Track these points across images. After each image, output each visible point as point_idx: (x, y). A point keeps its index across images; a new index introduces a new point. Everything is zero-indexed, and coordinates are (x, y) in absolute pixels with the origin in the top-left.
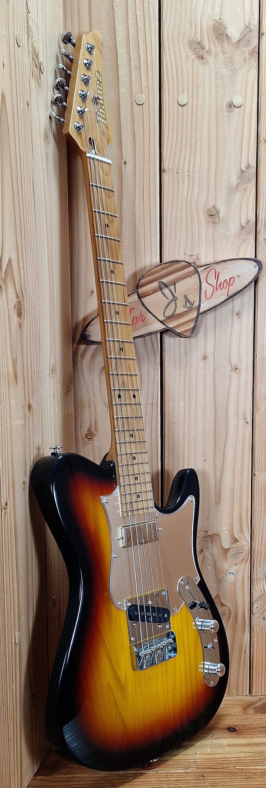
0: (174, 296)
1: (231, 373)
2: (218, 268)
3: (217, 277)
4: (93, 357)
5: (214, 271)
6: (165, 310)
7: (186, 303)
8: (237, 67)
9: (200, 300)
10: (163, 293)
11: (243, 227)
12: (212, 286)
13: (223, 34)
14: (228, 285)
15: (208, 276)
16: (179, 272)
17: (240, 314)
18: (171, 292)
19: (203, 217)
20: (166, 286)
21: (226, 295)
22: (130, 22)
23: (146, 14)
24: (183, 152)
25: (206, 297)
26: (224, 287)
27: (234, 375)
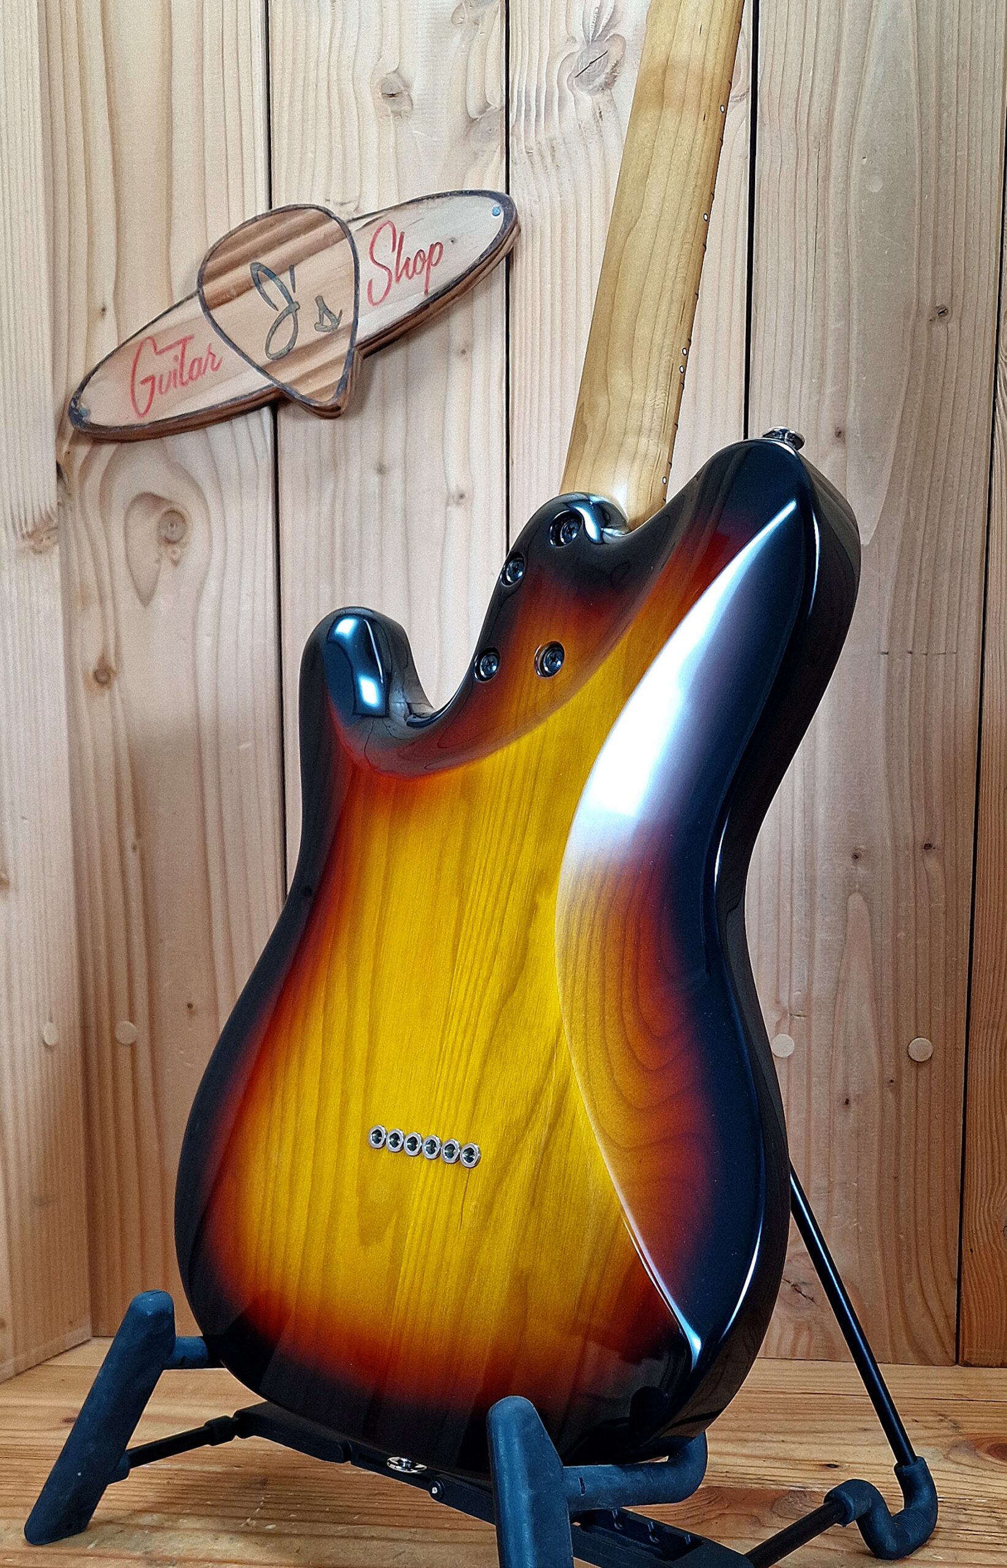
0: (290, 300)
1: (449, 509)
2: (401, 220)
3: (398, 244)
4: (108, 475)
5: (391, 229)
6: (270, 338)
7: (321, 318)
9: (356, 308)
10: (264, 294)
11: (473, 120)
12: (386, 268)
14: (426, 264)
15: (375, 244)
16: (303, 237)
17: (468, 353)
18: (283, 289)
19: (370, 99)
20: (271, 275)
21: (423, 293)
25: (371, 300)
26: (418, 271)
27: (456, 513)
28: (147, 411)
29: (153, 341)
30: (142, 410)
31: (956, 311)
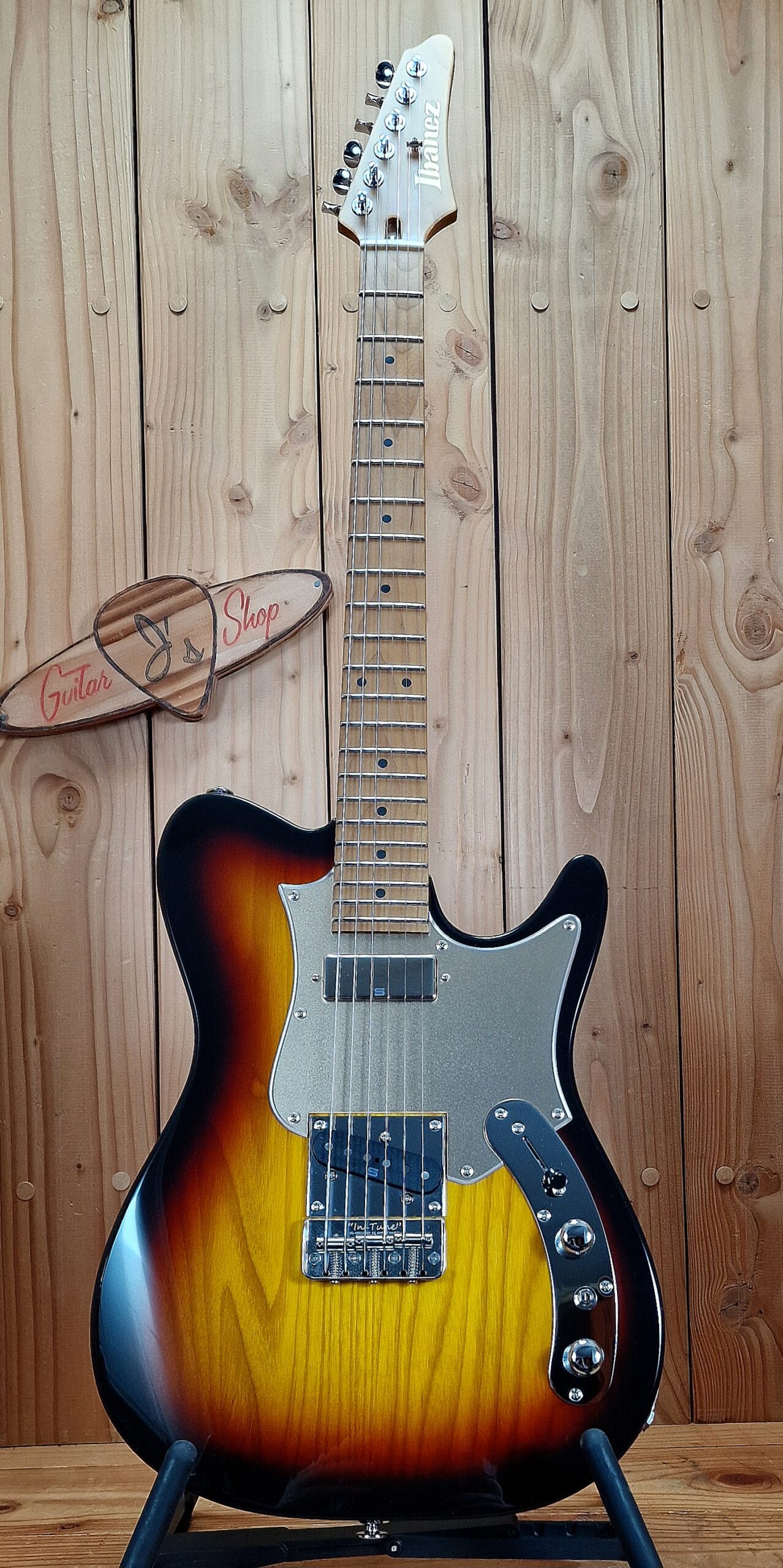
0: (165, 641)
1: (285, 787)
2: (248, 588)
3: (246, 604)
4: (18, 760)
5: (240, 594)
6: (149, 667)
7: (188, 653)
8: (276, 245)
9: (215, 647)
11: (297, 519)
12: (237, 620)
13: (247, 191)
14: (266, 618)
15: (229, 603)
16: (173, 598)
17: (297, 677)
18: (159, 632)
19: (221, 503)
20: (150, 623)
21: (264, 638)
22: (83, 178)
23: (111, 164)
24: (182, 392)
25: (226, 642)
26: (260, 623)
27: (290, 790)
28: (53, 717)
29: (59, 668)
30: (49, 717)
31: (642, 657)
